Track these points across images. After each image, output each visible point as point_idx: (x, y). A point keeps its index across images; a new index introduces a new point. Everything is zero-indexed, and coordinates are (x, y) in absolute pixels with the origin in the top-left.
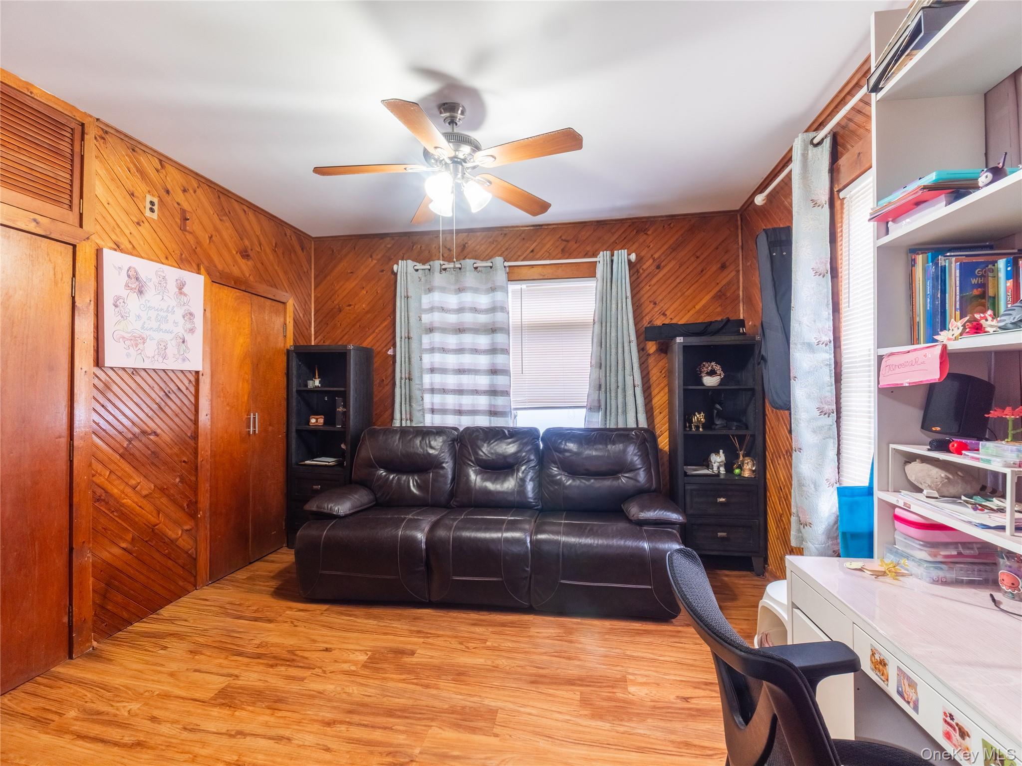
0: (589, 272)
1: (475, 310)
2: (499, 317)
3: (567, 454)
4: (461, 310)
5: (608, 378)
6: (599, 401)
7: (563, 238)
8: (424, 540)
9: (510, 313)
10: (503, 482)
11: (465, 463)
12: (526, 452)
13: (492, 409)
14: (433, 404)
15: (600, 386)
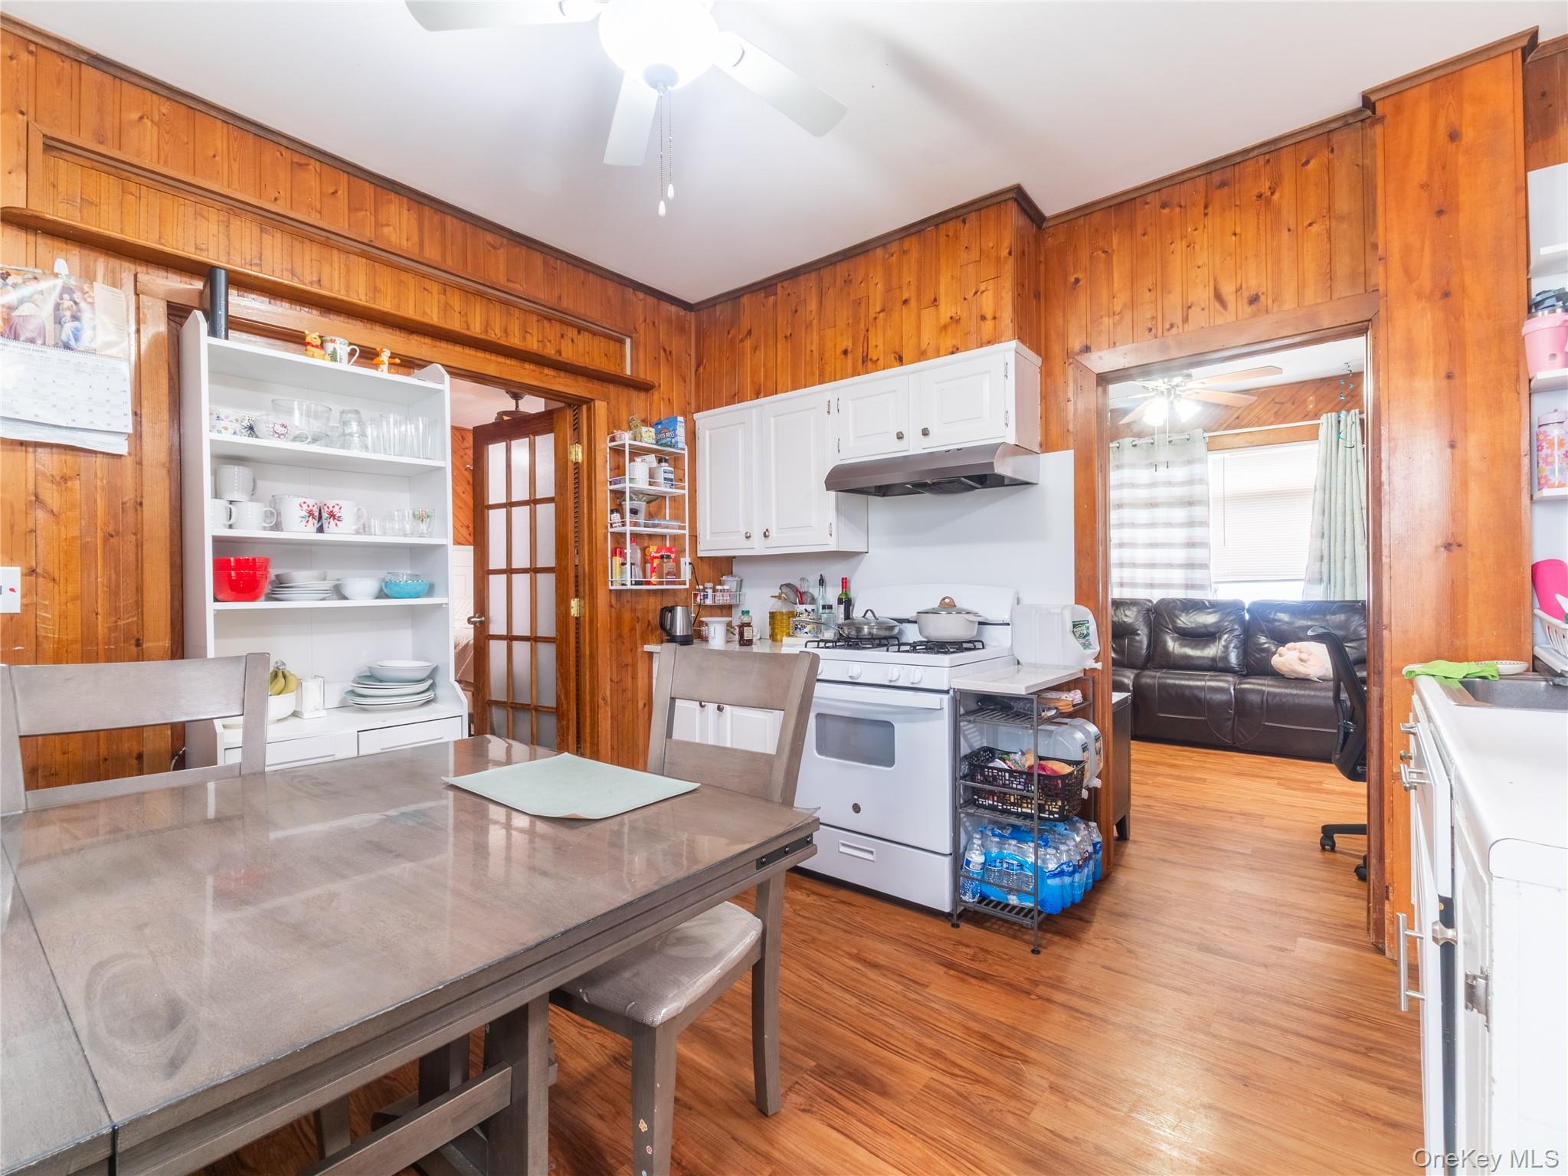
0: (1313, 434)
1: (1169, 484)
2: (1198, 490)
3: (1277, 624)
4: (1153, 485)
5: (1332, 548)
6: (1321, 573)
7: (1277, 400)
8: (1131, 684)
9: (1211, 486)
10: (1203, 649)
11: (1161, 631)
12: (1230, 621)
13: (1189, 583)
14: (1122, 578)
15: (1322, 557)
